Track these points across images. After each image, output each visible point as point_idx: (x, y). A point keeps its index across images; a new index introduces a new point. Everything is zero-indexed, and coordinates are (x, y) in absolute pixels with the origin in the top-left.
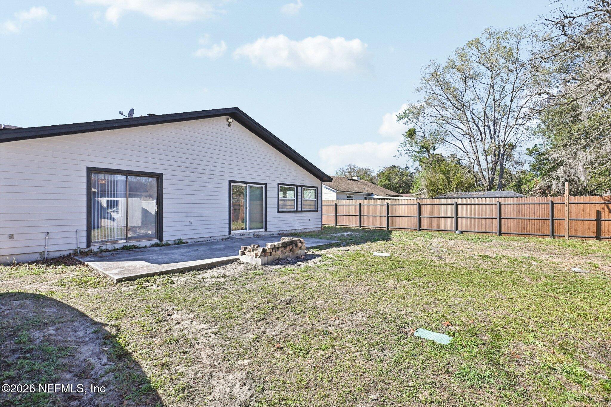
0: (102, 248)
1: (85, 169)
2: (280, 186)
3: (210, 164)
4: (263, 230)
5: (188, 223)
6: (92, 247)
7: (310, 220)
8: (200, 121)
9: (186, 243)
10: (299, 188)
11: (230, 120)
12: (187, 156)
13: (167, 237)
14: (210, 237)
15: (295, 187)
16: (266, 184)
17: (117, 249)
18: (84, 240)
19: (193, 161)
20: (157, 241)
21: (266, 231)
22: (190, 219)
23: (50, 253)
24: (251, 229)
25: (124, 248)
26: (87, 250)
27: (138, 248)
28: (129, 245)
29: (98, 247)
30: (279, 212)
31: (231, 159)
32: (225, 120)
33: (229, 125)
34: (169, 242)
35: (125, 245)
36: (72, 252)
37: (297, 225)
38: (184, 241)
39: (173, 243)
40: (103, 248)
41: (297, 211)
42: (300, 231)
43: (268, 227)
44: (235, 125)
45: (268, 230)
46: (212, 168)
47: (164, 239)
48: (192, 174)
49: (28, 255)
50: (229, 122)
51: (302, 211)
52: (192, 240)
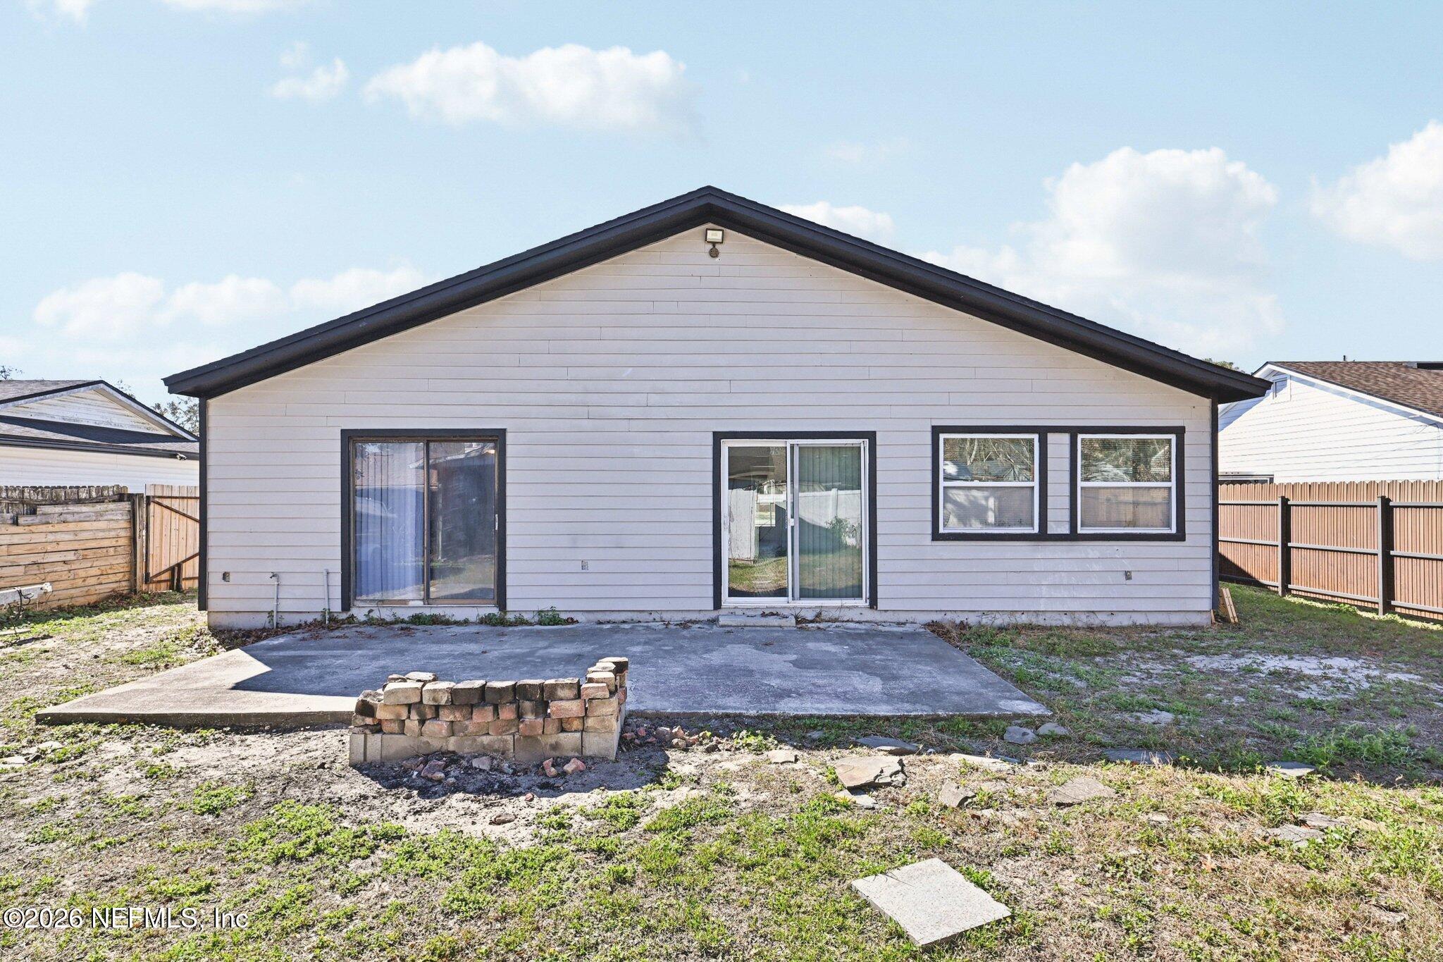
0: (371, 614)
1: (338, 435)
2: (942, 436)
3: (647, 386)
4: (862, 603)
5: (592, 566)
6: (354, 611)
7: (1128, 576)
8: (613, 263)
9: (571, 621)
10: (1059, 445)
11: (715, 235)
12: (573, 373)
13: (517, 602)
14: (650, 612)
15: (1036, 437)
16: (871, 436)
17: (403, 621)
18: (337, 592)
19: (591, 386)
20: (495, 611)
21: (873, 603)
22: (582, 555)
23: (285, 616)
24: (805, 594)
25: (417, 620)
26: (344, 616)
27: (447, 623)
28: (428, 614)
29: (366, 611)
30: (936, 536)
31: (722, 360)
32: (701, 241)
33: (714, 253)
34: (526, 617)
35: (418, 611)
36: (319, 618)
37: (1045, 591)
38: (564, 616)
39: (537, 619)
40: (375, 615)
41: (1043, 536)
42: (1067, 621)
43: (881, 592)
44: (738, 246)
45: (881, 605)
46: (654, 399)
47: (510, 606)
48: (587, 424)
49: (252, 615)
50: (714, 244)
51: (1073, 536)
52: (593, 617)
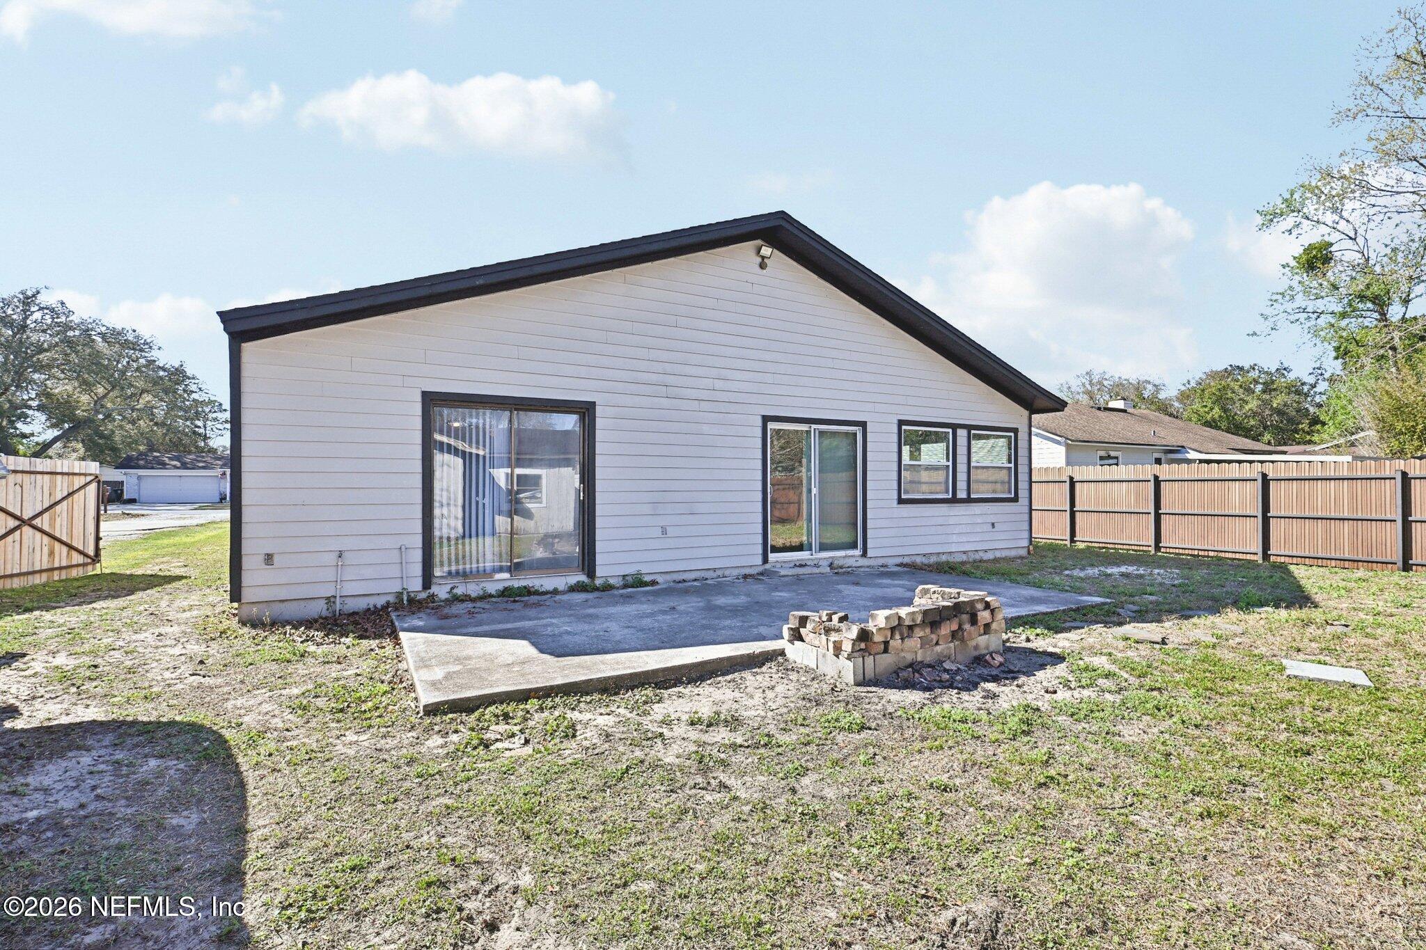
0: (455, 591)
1: (419, 398)
2: (904, 427)
3: (714, 372)
4: (858, 552)
5: (658, 532)
6: (435, 589)
7: (993, 525)
8: (687, 260)
9: (654, 583)
10: (962, 433)
11: (766, 251)
12: (654, 354)
13: (608, 567)
14: (715, 570)
15: (950, 430)
16: (863, 425)
17: (491, 596)
18: (417, 570)
19: (668, 368)
20: (583, 578)
21: (864, 554)
22: (662, 521)
23: (348, 601)
24: (823, 547)
25: (506, 593)
26: (423, 595)
27: (537, 593)
28: (516, 586)
29: (448, 588)
30: (901, 501)
31: (768, 356)
32: (752, 253)
33: (763, 266)
34: (612, 581)
35: (507, 584)
36: (392, 599)
37: (954, 538)
38: (647, 579)
39: (621, 583)
40: (459, 591)
41: (954, 500)
42: (964, 558)
43: (869, 545)
44: (780, 263)
45: (870, 553)
46: (719, 384)
47: (600, 572)
48: (665, 402)
49: (303, 603)
50: (763, 258)
51: (969, 500)
52: (668, 577)
